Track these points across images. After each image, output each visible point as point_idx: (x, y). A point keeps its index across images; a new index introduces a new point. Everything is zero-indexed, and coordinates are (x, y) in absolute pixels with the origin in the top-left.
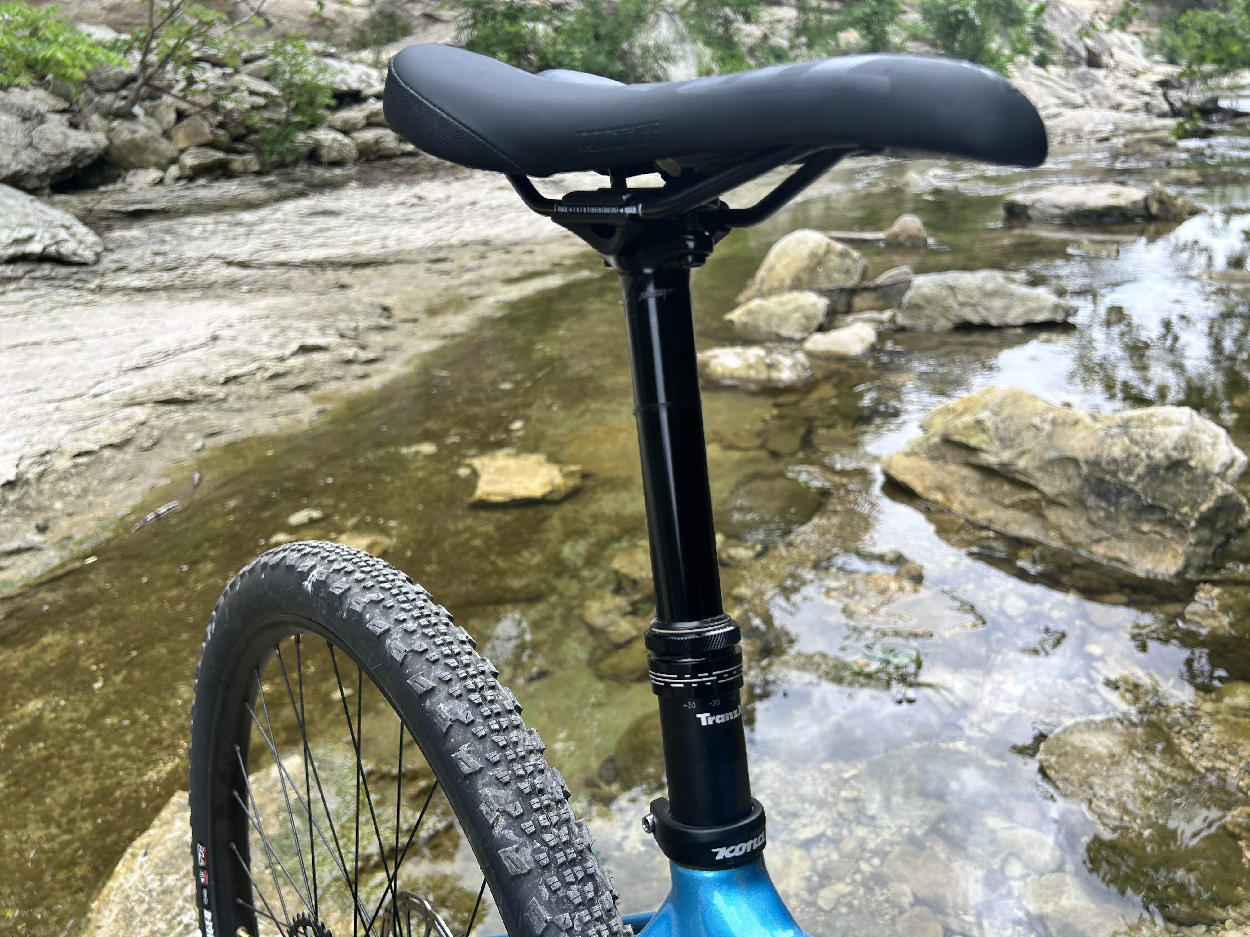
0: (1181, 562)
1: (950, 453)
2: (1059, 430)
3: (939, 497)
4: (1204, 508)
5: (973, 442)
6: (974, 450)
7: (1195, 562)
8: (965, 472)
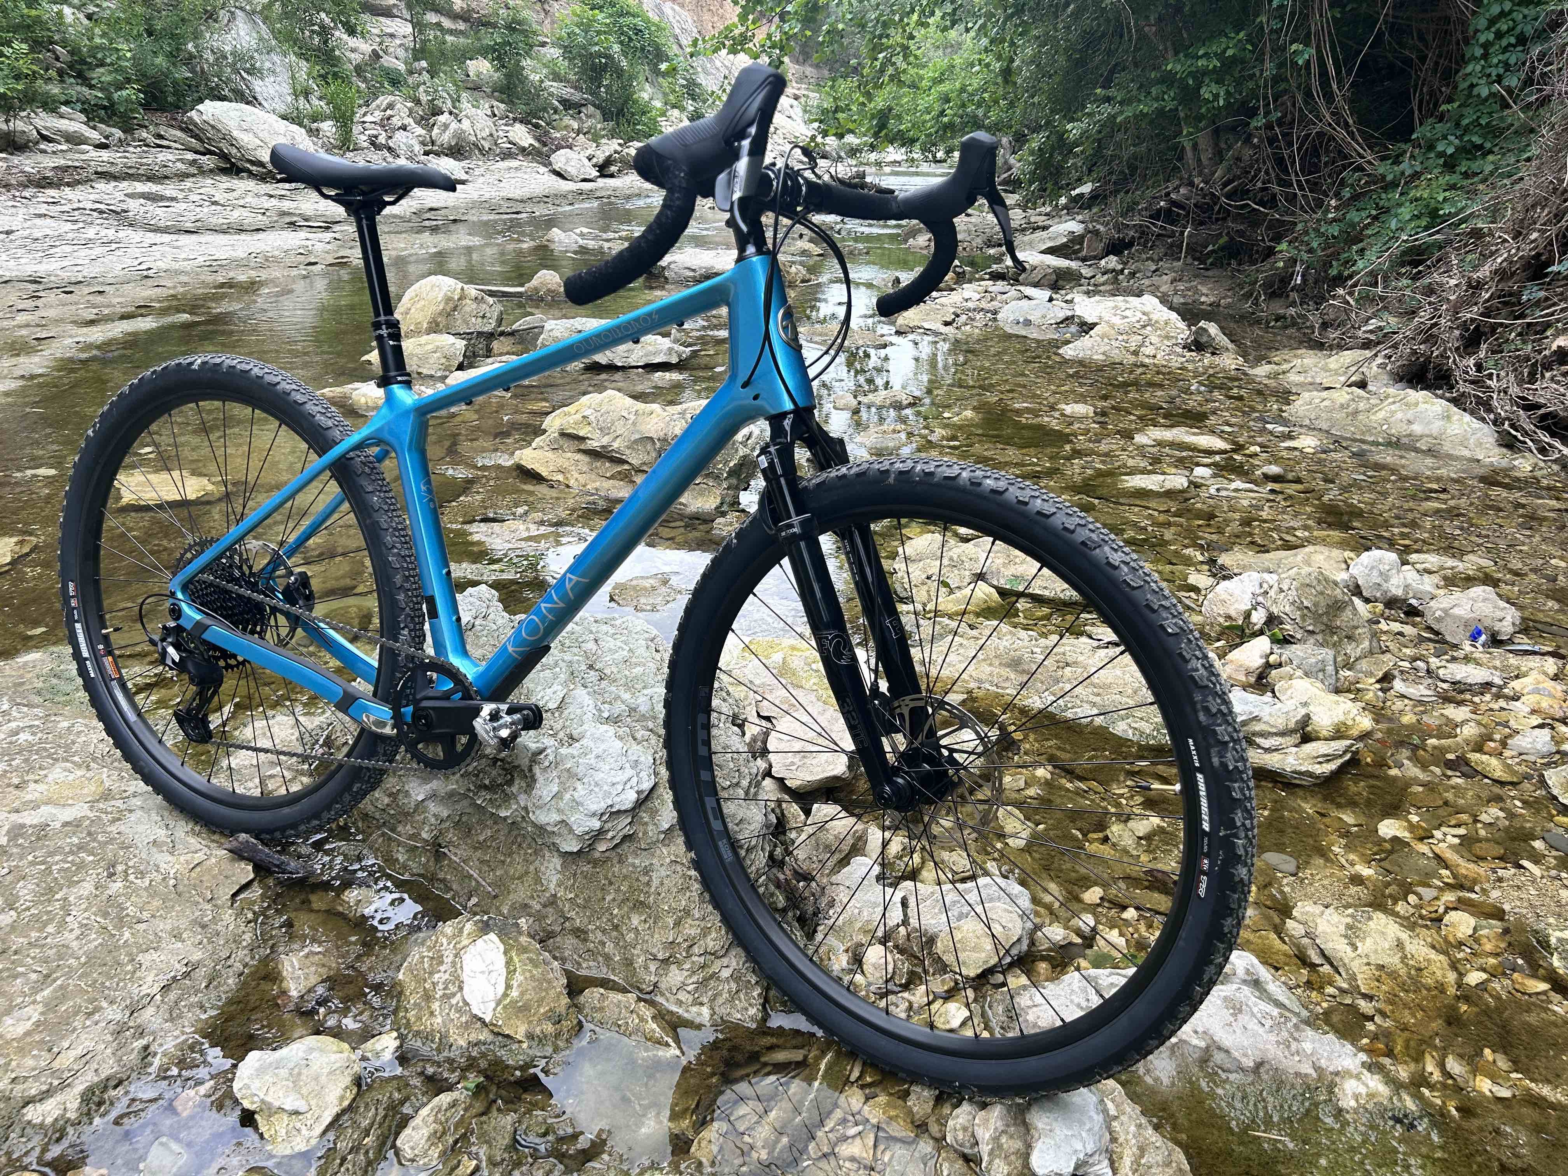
0: (718, 501)
1: (566, 443)
2: (640, 419)
3: (560, 477)
4: (732, 464)
5: (581, 433)
6: (583, 439)
7: (727, 500)
8: (578, 456)
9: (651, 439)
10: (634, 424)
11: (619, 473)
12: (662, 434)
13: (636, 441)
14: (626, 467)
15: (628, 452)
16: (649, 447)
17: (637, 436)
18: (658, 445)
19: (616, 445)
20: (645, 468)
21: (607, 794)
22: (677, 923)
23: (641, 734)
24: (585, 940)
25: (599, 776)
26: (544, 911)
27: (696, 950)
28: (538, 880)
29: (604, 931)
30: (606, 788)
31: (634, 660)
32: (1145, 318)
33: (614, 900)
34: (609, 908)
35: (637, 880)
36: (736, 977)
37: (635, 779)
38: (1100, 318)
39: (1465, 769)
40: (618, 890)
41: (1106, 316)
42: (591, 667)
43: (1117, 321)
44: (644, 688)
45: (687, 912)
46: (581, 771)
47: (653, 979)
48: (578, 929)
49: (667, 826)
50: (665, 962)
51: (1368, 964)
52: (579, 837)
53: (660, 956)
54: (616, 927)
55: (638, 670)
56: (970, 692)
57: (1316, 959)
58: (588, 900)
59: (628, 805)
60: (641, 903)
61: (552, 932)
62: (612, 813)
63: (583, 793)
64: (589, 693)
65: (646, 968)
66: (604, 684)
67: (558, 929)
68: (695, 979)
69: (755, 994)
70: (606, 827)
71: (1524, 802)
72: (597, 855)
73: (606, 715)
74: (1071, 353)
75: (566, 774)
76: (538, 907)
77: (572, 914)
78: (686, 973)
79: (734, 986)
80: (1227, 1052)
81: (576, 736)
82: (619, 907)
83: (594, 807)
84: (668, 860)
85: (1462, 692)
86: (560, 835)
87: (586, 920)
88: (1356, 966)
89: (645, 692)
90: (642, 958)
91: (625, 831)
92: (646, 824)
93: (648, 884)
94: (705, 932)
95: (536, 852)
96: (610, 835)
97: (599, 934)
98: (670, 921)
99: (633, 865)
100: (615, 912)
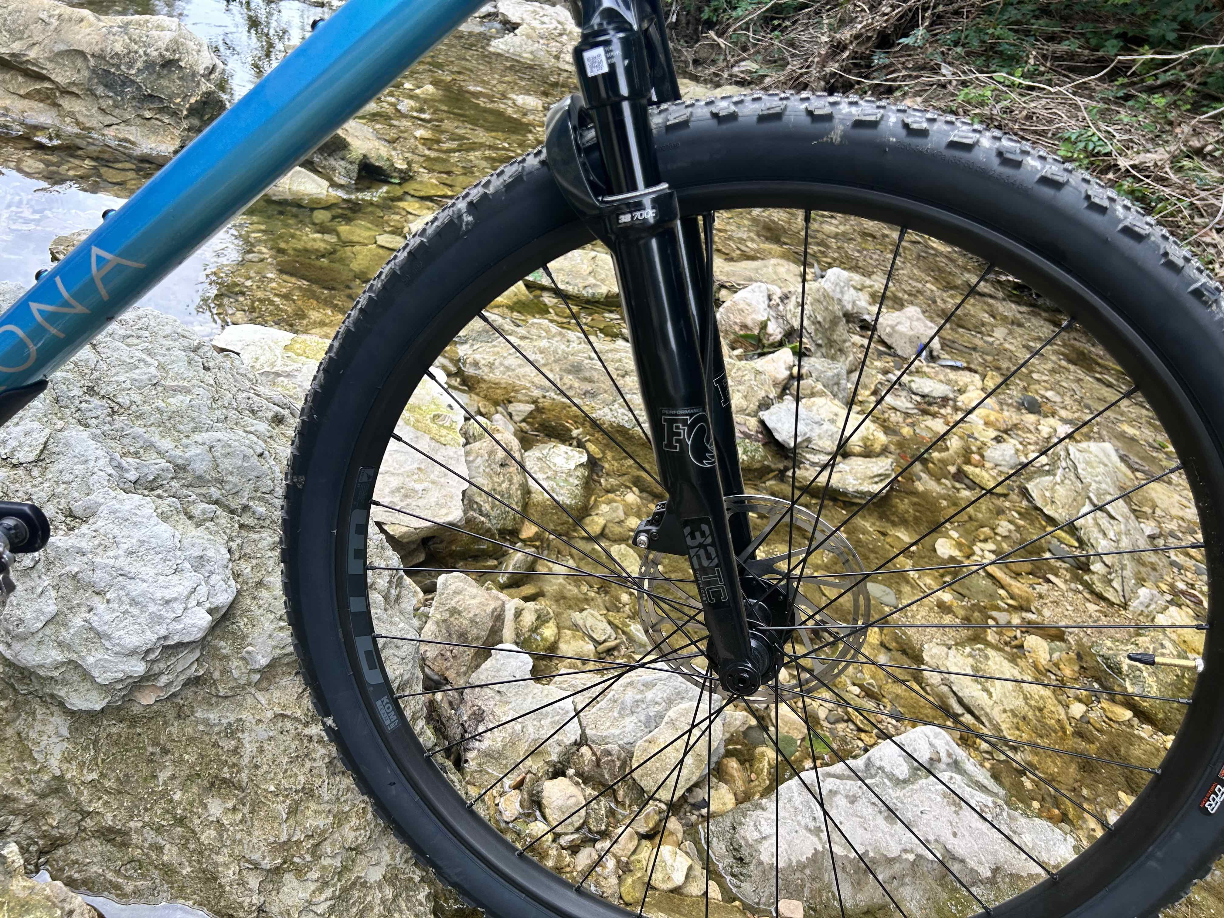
0: (177, 142)
2: (66, 25)
4: (193, 100)
9: (81, 54)
10: (57, 30)
11: (38, 91)
12: (97, 49)
13: (61, 54)
14: (47, 85)
15: (49, 66)
16: (79, 63)
17: (63, 47)
18: (92, 62)
19: (32, 54)
20: (74, 89)
21: (156, 619)
22: (293, 811)
23: (199, 508)
24: (125, 845)
25: (136, 588)
26: (42, 803)
27: (327, 847)
28: (25, 754)
29: (159, 830)
30: (152, 608)
31: (168, 383)
32: (560, 27)
33: (173, 777)
34: (164, 794)
35: (215, 745)
36: (391, 878)
37: (203, 589)
38: (522, 19)
39: (967, 481)
40: (179, 762)
41: (528, 18)
42: (91, 391)
43: (536, 24)
44: (194, 430)
45: (309, 793)
46: (99, 577)
47: (256, 899)
48: (111, 830)
49: (263, 661)
50: (277, 871)
51: (1005, 711)
52: (104, 688)
53: (267, 864)
54: (181, 821)
55: (178, 401)
56: (535, 402)
57: (959, 710)
58: (124, 781)
59: (196, 635)
60: (224, 781)
61: (62, 837)
62: (166, 648)
63: (107, 617)
64: (94, 437)
65: (242, 883)
66: (120, 421)
67: (70, 831)
68: (328, 893)
69: (422, 896)
70: (156, 669)
71: (1019, 513)
72: (136, 709)
73: (132, 475)
74: (502, 46)
75: (69, 583)
76: (30, 799)
77: (97, 805)
78: (313, 887)
79: (389, 892)
80: (962, 861)
81: (78, 512)
82: (184, 788)
83: (134, 641)
84: (270, 714)
85: (930, 404)
86: (64, 682)
87: (123, 815)
88: (997, 715)
89: (198, 437)
90: (234, 868)
91: (191, 673)
92: (226, 657)
93: (235, 751)
94: (340, 819)
95: (16, 706)
96: (163, 680)
97: (151, 836)
98: (282, 809)
99: (206, 722)
100: (177, 796)
